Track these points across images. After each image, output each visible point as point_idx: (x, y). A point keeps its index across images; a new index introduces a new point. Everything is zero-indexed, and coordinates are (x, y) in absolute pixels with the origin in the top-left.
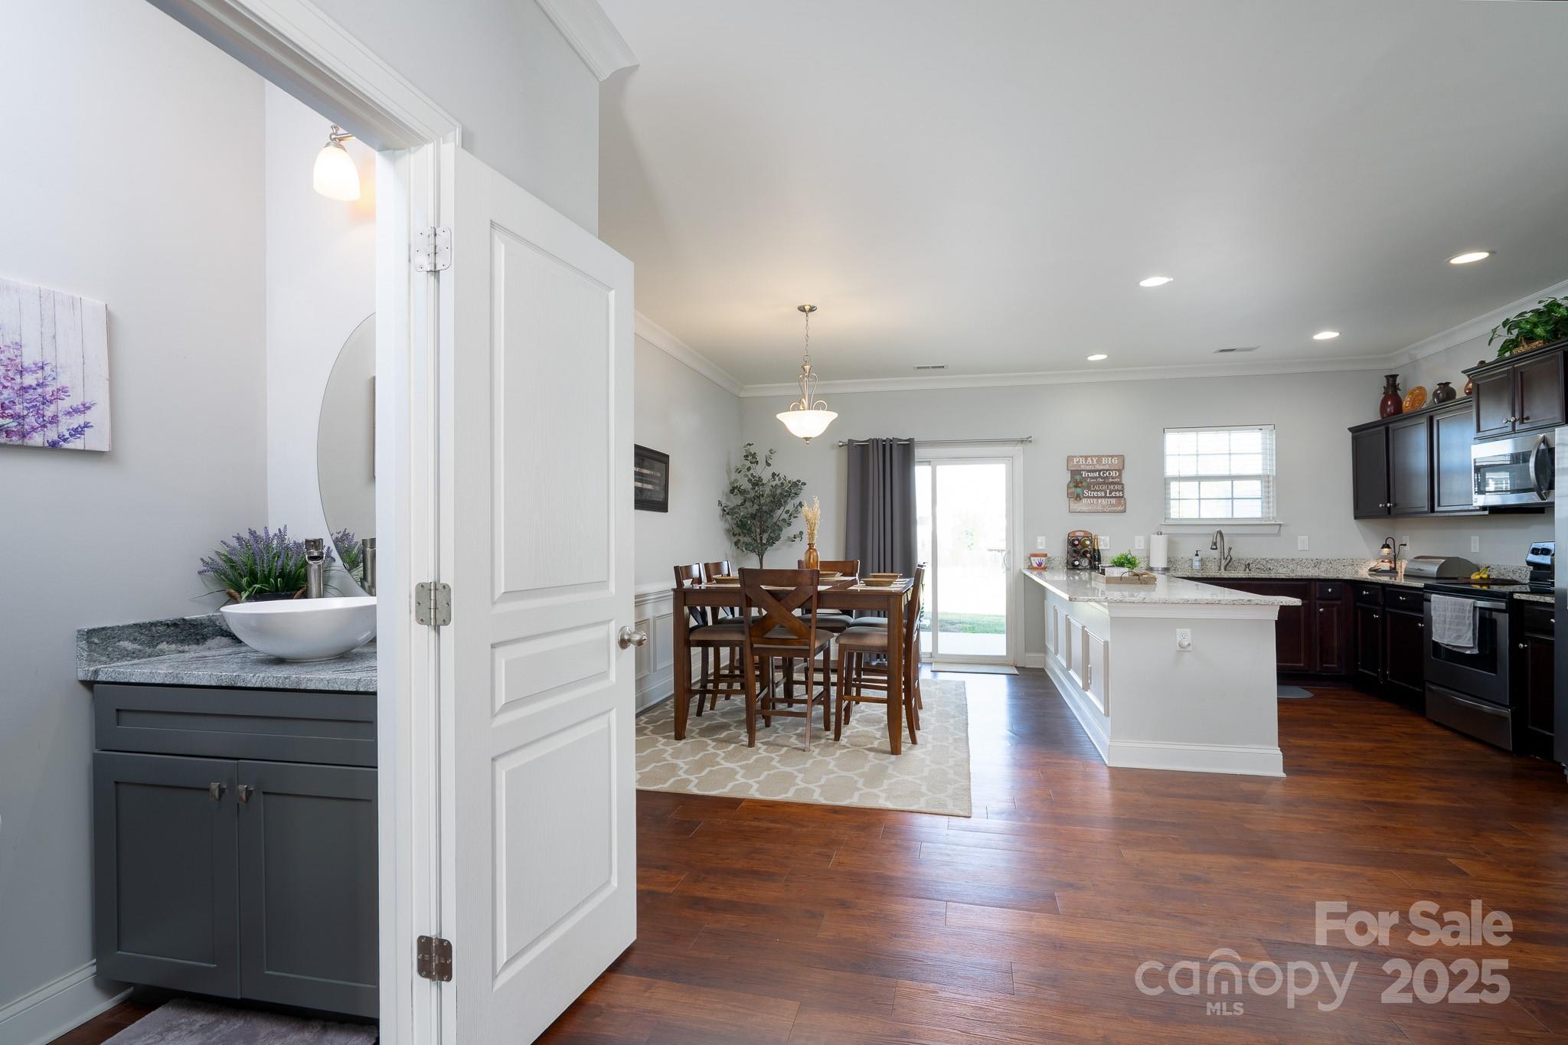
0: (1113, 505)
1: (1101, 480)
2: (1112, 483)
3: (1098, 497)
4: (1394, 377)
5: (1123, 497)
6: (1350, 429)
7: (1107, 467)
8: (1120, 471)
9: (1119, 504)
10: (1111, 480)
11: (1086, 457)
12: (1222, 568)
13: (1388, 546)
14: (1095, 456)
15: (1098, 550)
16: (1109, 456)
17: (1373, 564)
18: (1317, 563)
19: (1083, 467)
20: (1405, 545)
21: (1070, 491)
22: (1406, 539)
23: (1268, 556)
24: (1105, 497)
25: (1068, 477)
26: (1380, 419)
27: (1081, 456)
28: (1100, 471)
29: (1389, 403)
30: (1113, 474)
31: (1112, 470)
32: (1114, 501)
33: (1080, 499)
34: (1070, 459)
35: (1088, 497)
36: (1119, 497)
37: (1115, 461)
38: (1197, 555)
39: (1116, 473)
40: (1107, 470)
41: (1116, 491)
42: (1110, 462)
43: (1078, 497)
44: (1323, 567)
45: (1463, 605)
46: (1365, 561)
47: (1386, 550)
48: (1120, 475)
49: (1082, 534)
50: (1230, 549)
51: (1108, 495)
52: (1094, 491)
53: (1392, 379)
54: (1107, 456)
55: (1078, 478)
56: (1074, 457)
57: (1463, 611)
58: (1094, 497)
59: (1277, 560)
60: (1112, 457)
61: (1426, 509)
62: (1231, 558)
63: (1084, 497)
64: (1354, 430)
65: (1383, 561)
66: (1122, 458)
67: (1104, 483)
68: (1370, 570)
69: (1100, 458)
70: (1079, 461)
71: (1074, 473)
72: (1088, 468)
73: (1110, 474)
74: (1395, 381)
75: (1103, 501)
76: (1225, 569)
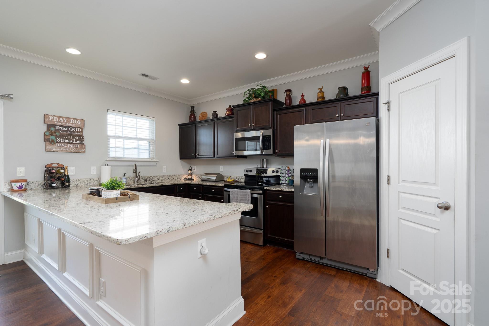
0: (77, 148)
1: (69, 132)
2: (77, 135)
3: (67, 143)
4: (194, 107)
5: (84, 144)
6: (179, 125)
7: (74, 125)
8: (82, 129)
9: (81, 148)
10: (76, 133)
11: (59, 117)
12: (136, 182)
13: (190, 170)
14: (66, 118)
15: (68, 175)
16: (75, 119)
17: (185, 176)
18: (169, 177)
19: (56, 123)
20: (194, 169)
21: (46, 137)
22: (194, 167)
23: (153, 175)
24: (72, 143)
25: (45, 128)
26: (189, 122)
27: (55, 116)
28: (69, 127)
29: (192, 117)
30: (78, 130)
31: (77, 128)
32: (78, 146)
33: (54, 143)
34: (46, 116)
35: (60, 142)
36: (81, 144)
37: (79, 122)
38: (124, 176)
39: (79, 130)
40: (74, 127)
41: (79, 140)
42: (75, 123)
43: (52, 142)
44: (171, 178)
45: (246, 192)
46: (183, 175)
47: (190, 171)
48: (82, 131)
49: (57, 165)
50: (139, 172)
51: (74, 142)
52: (65, 139)
53: (193, 108)
54: (73, 119)
55: (53, 129)
56: (50, 115)
57: (247, 195)
58: (64, 143)
59: (156, 177)
60: (77, 120)
61: (212, 156)
62: (140, 177)
63: (57, 142)
64: (180, 125)
65: (189, 175)
66: (83, 121)
67: (72, 135)
68: (184, 179)
69: (69, 119)
70: (54, 119)
71: (49, 126)
72: (60, 124)
73: (75, 130)
74: (194, 109)
75: (72, 146)
76: (137, 182)
